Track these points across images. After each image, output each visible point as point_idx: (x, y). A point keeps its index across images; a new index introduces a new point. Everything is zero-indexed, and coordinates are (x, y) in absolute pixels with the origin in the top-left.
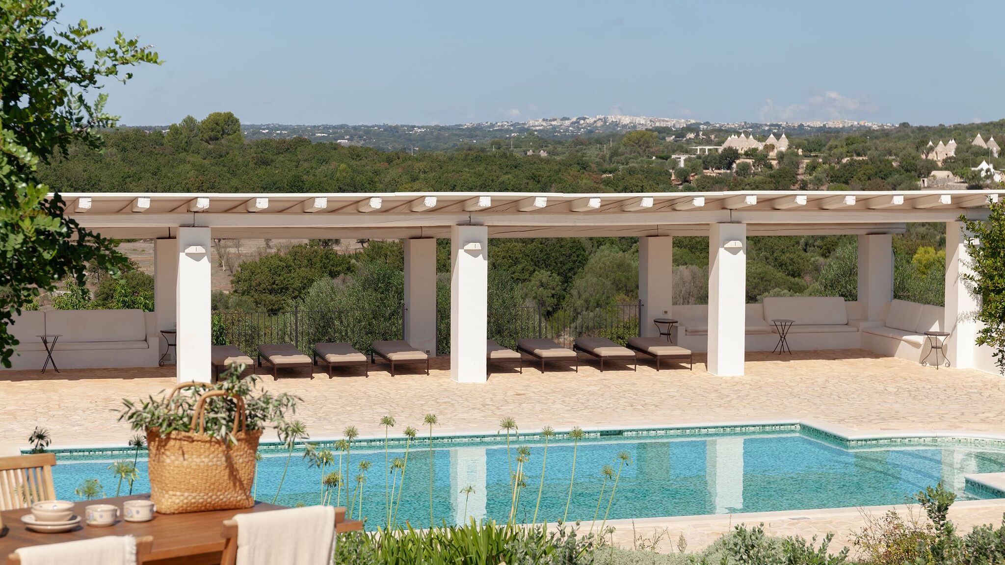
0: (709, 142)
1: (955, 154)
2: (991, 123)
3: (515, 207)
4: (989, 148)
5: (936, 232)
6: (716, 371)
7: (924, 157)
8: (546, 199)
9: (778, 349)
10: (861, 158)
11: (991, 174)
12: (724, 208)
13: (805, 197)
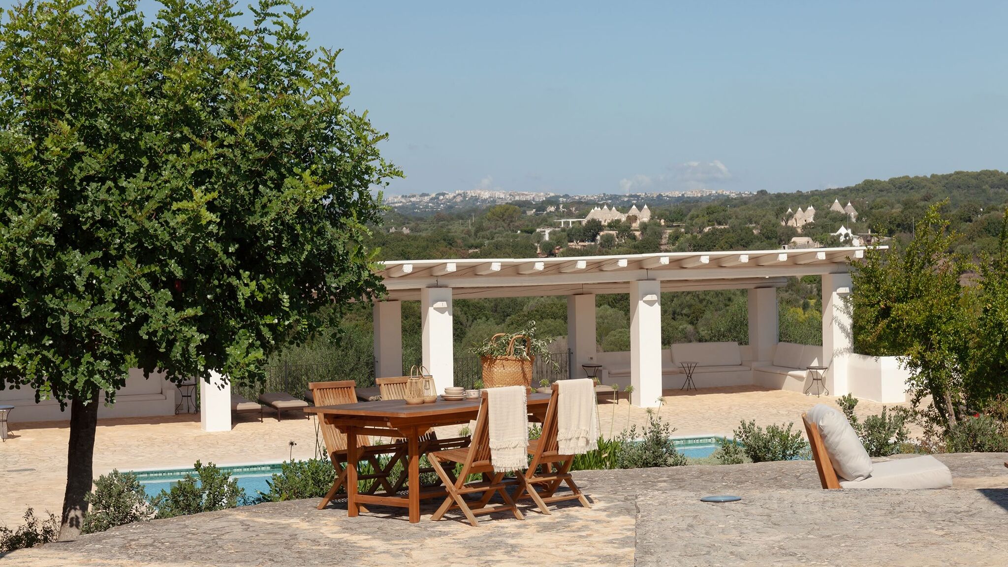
0: (570, 215)
1: (814, 220)
2: (848, 188)
3: (472, 271)
4: (846, 214)
5: (798, 298)
6: (639, 404)
7: (783, 224)
8: (500, 264)
9: (686, 387)
10: (723, 227)
11: (850, 239)
12: (642, 268)
13: (708, 257)
